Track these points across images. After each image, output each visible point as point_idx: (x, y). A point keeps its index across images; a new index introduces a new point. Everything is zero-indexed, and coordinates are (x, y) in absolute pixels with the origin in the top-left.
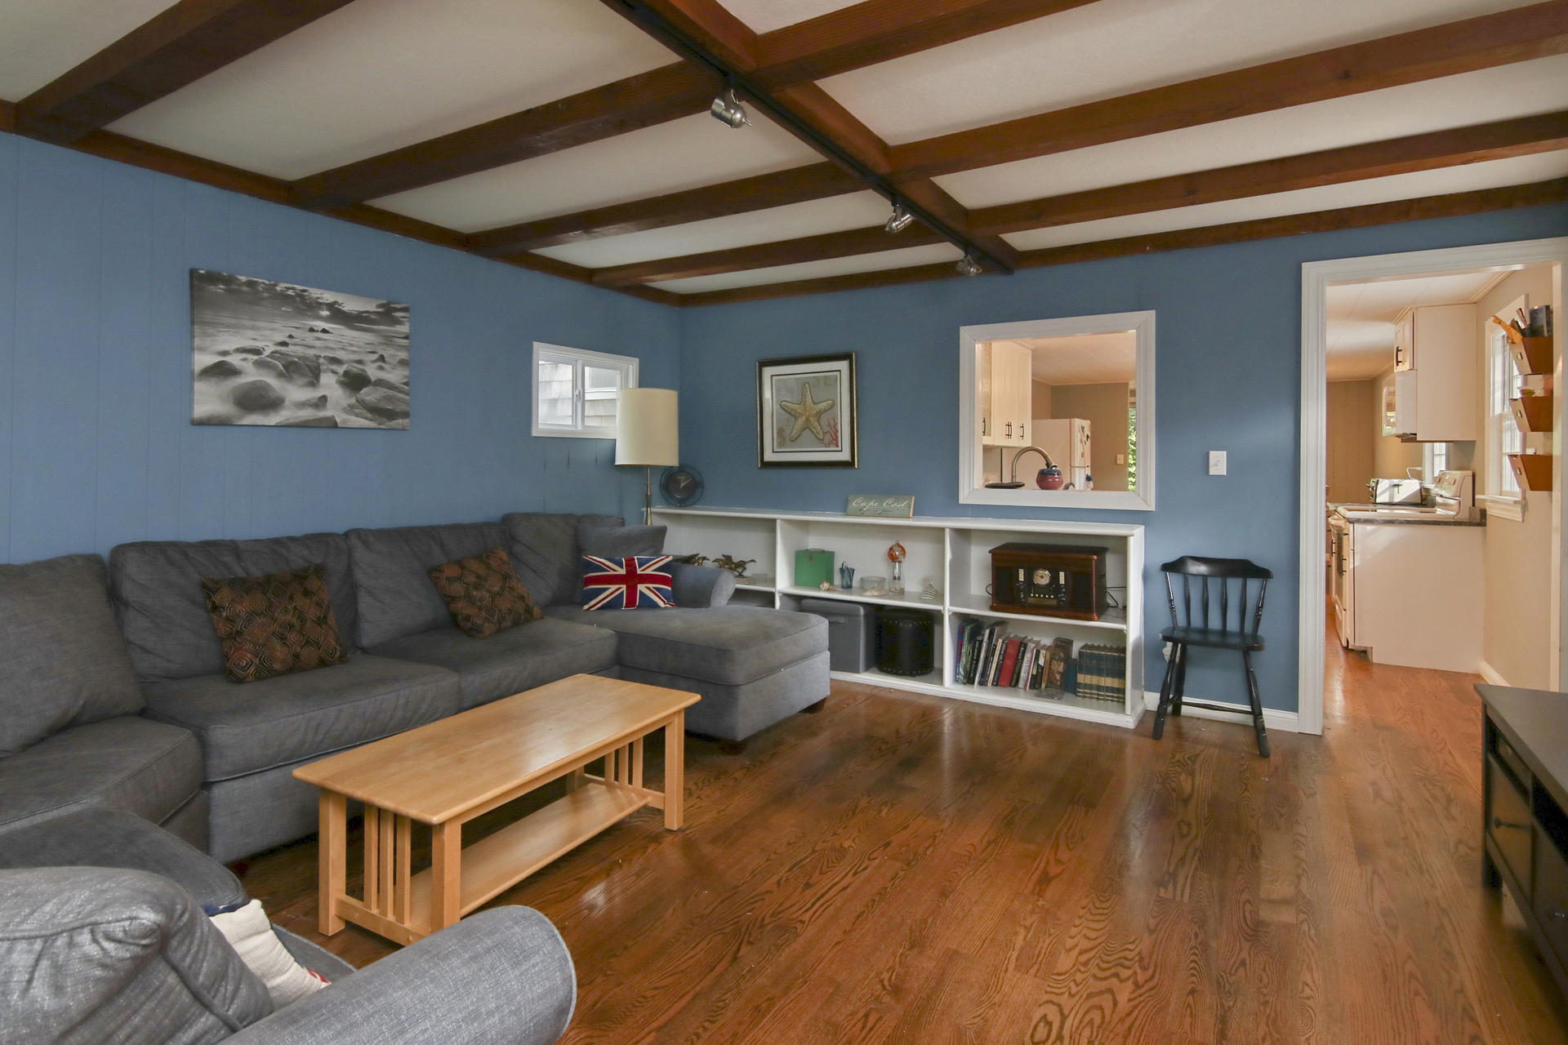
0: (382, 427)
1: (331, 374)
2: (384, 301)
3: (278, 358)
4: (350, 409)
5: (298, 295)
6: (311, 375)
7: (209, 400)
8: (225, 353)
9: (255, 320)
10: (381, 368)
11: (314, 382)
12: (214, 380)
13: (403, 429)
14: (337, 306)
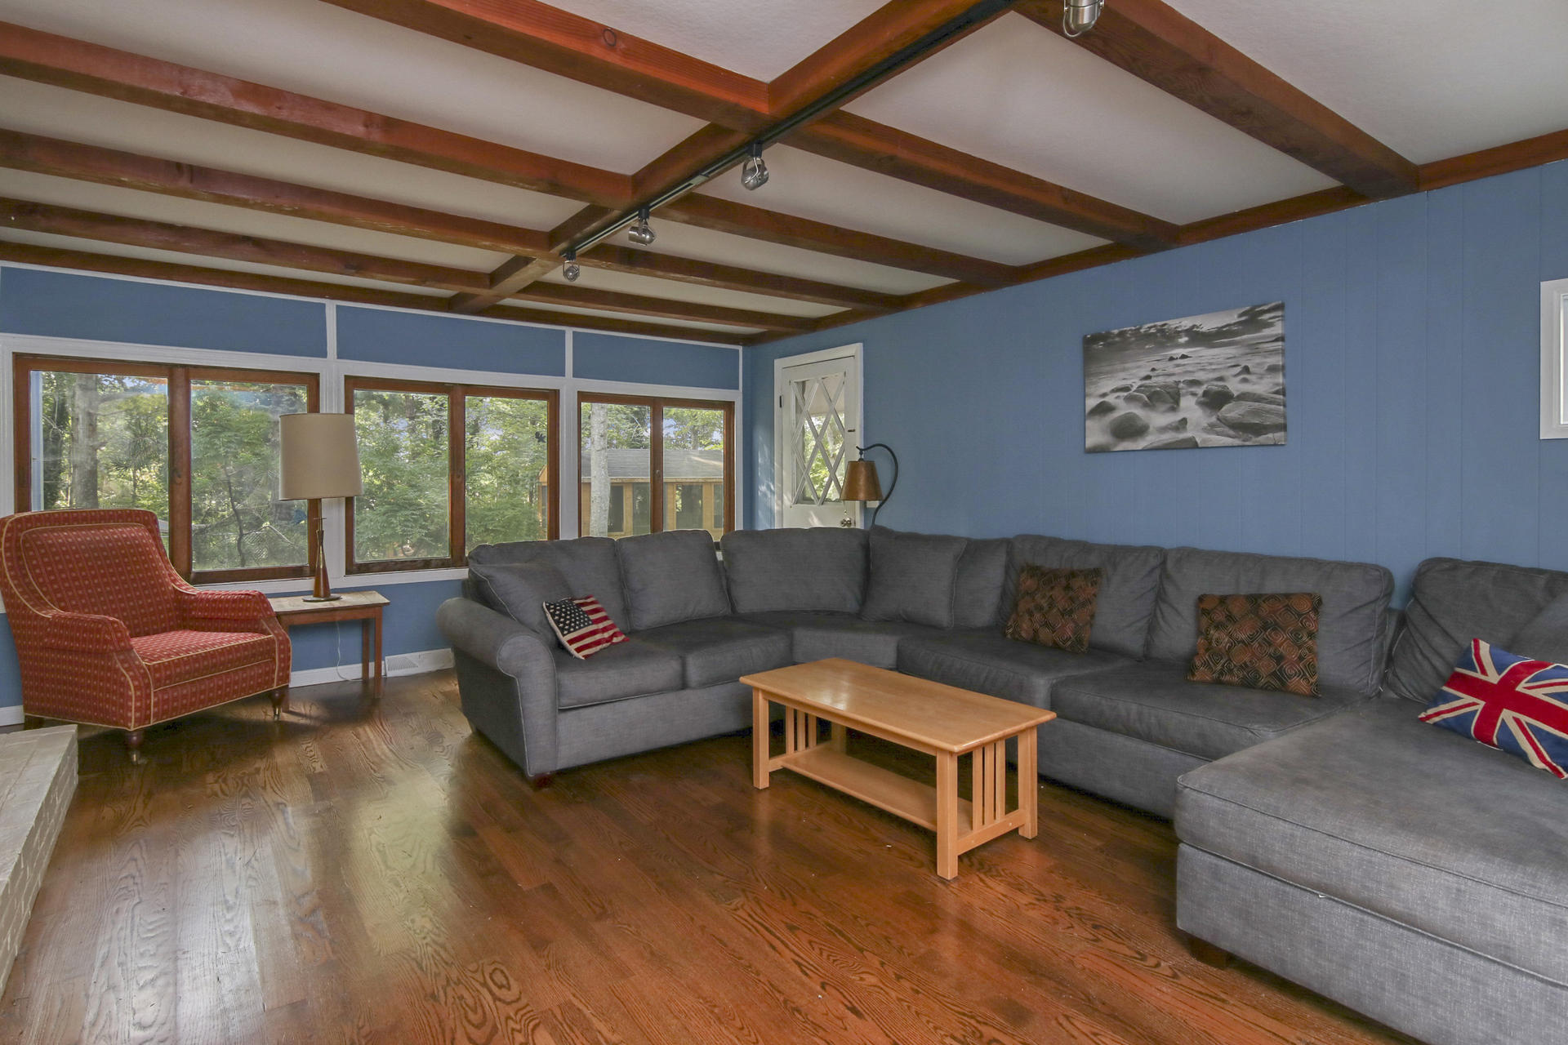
0: (1247, 443)
1: (1190, 396)
2: (1248, 308)
3: (1143, 390)
4: (1211, 428)
5: (1159, 331)
6: (1172, 401)
7: (1096, 433)
8: (1104, 395)
9: (1124, 363)
10: (1245, 381)
11: (1174, 407)
12: (1097, 417)
13: (1275, 445)
14: (1195, 329)
